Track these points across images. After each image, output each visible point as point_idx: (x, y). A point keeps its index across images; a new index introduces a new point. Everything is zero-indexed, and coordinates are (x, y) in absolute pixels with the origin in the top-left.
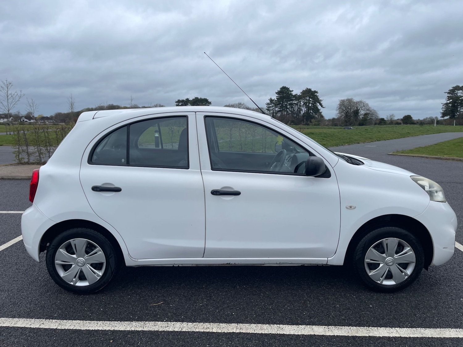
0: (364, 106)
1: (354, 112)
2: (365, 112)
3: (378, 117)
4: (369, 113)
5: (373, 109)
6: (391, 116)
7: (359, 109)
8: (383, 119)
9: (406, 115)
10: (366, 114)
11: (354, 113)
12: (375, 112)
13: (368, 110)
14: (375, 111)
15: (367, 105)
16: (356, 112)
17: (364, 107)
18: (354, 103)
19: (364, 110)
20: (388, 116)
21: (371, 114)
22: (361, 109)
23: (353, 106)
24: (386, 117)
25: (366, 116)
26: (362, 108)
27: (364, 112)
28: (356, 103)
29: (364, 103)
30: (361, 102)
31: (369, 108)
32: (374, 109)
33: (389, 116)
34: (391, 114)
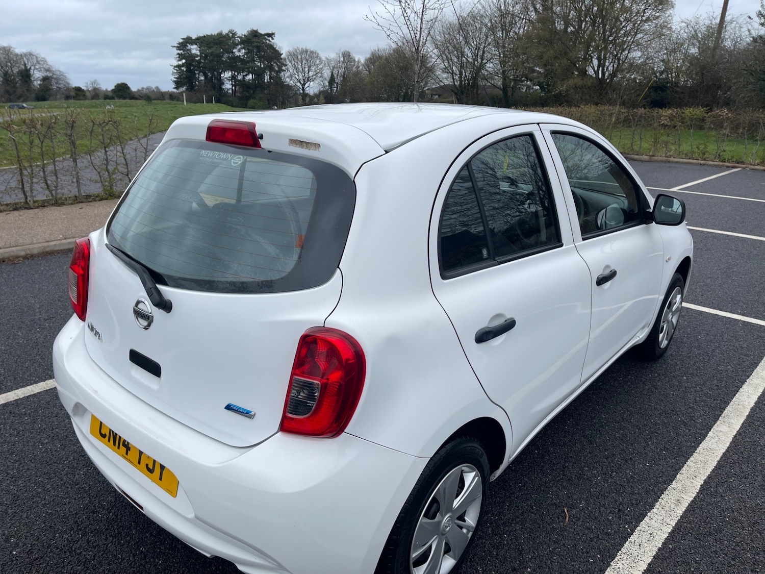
0: (38, 62)
1: (21, 73)
2: (43, 75)
3: (68, 84)
4: (51, 77)
5: (57, 68)
6: (92, 84)
7: (30, 68)
8: (78, 89)
9: (120, 83)
10: (45, 79)
11: (22, 77)
12: (62, 75)
13: (48, 70)
14: (61, 73)
15: (45, 61)
16: (26, 75)
17: (38, 65)
18: (17, 55)
19: (41, 70)
20: (87, 83)
21: (55, 79)
22: (33, 68)
23: (16, 62)
24: (85, 85)
25: (46, 82)
26: (35, 66)
27: (41, 74)
28: (21, 55)
29: (37, 58)
30: (31, 54)
31: (49, 68)
32: (60, 70)
33: (89, 83)
34: (92, 80)
